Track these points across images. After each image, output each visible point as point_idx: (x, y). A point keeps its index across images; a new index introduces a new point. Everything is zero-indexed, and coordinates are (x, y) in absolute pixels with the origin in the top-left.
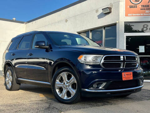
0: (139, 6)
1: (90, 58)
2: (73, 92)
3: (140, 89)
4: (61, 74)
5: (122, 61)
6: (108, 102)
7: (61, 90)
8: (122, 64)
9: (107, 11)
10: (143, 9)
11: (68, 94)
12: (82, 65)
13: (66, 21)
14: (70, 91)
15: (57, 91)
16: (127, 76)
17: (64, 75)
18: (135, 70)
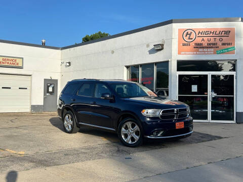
0: (193, 44)
1: (150, 111)
2: (137, 138)
3: (190, 135)
4: (127, 123)
5: (175, 113)
6: (164, 146)
7: (126, 136)
8: (176, 116)
9: (159, 48)
10: (196, 47)
11: (133, 139)
12: (144, 117)
13: (113, 52)
14: (135, 137)
15: (123, 136)
16: (179, 125)
17: (129, 124)
18: (186, 120)
